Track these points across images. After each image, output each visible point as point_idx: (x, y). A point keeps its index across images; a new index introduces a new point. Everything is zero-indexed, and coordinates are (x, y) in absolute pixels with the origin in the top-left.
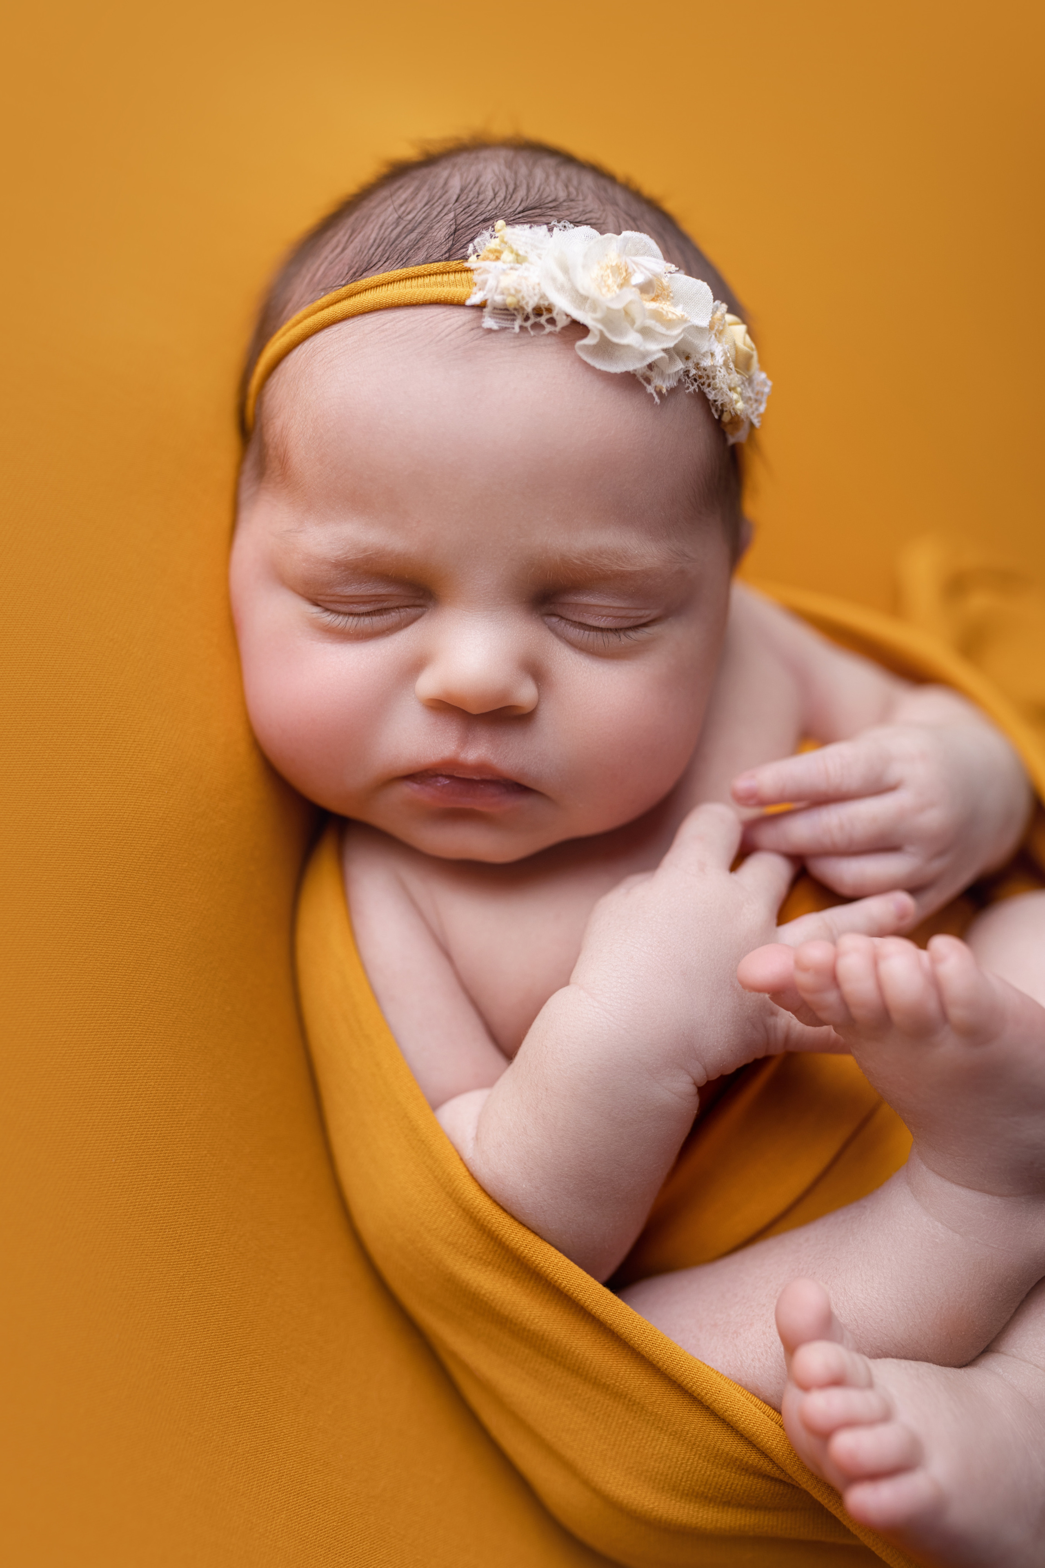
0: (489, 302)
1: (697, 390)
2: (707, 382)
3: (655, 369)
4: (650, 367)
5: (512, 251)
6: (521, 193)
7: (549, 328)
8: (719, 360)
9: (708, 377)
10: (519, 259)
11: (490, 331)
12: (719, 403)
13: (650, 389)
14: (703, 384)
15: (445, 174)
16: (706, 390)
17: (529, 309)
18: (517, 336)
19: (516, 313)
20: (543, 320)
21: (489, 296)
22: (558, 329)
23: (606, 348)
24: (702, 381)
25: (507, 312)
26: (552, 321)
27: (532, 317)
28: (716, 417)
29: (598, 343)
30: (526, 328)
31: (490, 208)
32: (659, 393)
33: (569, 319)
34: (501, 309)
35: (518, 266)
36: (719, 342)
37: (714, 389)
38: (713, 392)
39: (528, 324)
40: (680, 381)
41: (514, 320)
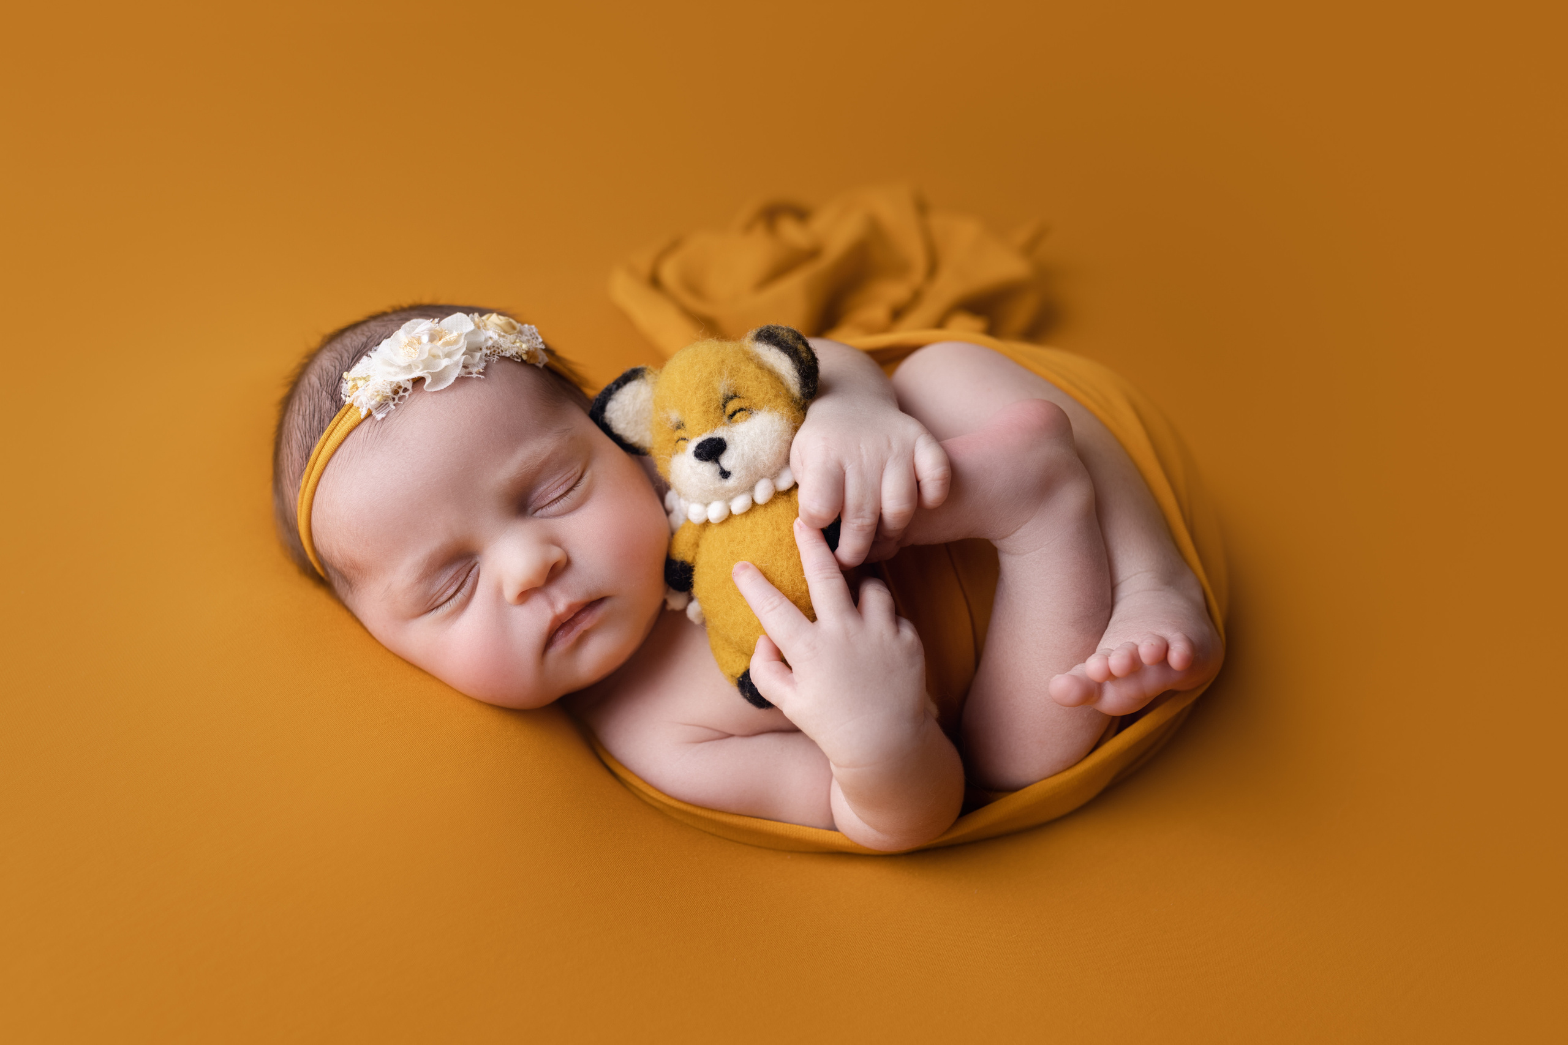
0: (371, 408)
1: (498, 358)
2: (500, 351)
3: (469, 366)
4: (465, 367)
5: (360, 379)
6: (345, 355)
7: (407, 394)
8: (496, 337)
9: (498, 348)
10: (366, 379)
11: (383, 419)
12: (514, 354)
13: (474, 375)
14: (499, 353)
15: (306, 381)
16: (503, 354)
17: (390, 394)
18: (397, 410)
19: (387, 402)
20: (401, 393)
21: (368, 406)
22: (411, 390)
23: (438, 377)
24: (497, 352)
25: (382, 405)
26: (405, 390)
27: (395, 396)
28: (519, 361)
29: (432, 378)
30: (397, 403)
31: (337, 374)
32: (480, 373)
33: (411, 381)
34: (379, 407)
35: (368, 383)
36: (488, 330)
37: (506, 351)
38: (507, 352)
39: (396, 401)
40: (486, 361)
41: (389, 406)
